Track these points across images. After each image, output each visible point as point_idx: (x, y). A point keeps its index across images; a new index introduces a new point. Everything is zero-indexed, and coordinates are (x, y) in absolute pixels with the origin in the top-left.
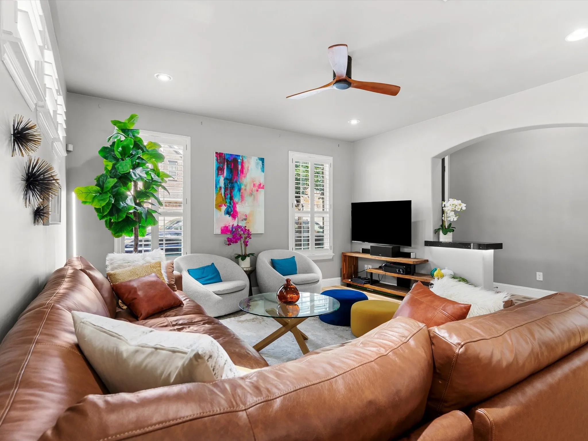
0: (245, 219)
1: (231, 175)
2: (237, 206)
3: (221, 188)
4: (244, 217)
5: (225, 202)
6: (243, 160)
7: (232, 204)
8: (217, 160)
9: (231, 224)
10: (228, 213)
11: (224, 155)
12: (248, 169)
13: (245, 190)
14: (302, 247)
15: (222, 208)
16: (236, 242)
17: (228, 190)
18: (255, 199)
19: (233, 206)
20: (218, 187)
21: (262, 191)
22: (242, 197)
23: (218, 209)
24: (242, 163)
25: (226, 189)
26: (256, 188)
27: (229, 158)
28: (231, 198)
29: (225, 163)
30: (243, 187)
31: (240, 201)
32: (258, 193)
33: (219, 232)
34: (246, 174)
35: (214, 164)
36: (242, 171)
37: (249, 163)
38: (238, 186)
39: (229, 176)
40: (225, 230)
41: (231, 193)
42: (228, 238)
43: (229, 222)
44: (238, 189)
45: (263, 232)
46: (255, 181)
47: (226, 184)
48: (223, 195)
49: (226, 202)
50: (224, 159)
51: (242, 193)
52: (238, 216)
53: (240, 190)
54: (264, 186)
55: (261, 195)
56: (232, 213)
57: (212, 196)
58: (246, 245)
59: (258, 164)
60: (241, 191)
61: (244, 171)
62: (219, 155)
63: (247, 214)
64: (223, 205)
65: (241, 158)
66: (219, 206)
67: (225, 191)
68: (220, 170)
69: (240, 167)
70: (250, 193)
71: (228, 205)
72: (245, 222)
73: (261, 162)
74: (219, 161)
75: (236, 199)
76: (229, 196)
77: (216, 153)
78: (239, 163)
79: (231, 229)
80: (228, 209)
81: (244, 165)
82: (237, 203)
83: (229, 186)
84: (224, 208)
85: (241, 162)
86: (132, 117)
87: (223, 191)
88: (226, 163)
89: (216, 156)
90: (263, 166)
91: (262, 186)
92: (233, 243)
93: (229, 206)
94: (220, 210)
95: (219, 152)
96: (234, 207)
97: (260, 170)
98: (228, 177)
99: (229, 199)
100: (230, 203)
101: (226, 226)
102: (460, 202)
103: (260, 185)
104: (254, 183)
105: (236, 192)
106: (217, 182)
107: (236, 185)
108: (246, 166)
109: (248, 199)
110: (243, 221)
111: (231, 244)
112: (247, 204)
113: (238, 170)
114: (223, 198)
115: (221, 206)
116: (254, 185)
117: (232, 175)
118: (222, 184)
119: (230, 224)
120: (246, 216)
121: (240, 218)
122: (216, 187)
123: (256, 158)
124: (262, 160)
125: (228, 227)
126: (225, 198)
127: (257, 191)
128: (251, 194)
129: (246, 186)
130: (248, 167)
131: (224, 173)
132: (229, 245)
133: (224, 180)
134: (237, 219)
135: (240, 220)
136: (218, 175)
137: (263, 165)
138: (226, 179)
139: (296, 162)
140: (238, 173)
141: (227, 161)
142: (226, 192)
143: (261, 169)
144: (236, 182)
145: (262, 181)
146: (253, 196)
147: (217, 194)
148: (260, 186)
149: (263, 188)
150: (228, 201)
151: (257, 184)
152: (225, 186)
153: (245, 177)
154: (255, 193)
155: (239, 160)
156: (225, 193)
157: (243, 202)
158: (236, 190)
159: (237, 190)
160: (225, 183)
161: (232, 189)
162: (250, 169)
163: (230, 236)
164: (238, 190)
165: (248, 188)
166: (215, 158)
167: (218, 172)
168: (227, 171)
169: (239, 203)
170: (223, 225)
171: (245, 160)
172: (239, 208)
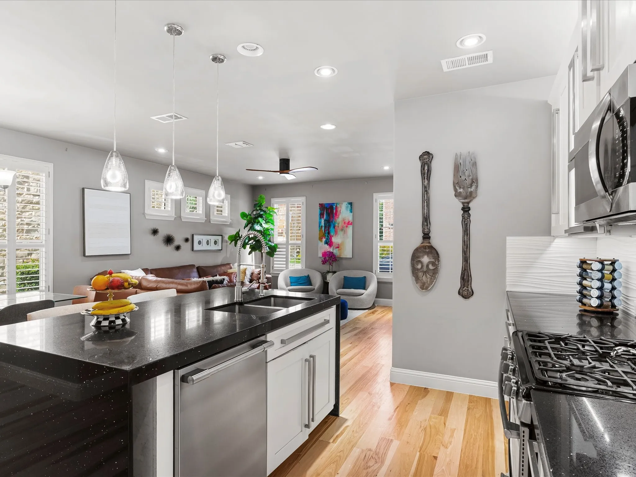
0: (338, 247)
2: (333, 238)
3: (322, 226)
4: (337, 246)
5: (325, 236)
6: (336, 206)
8: (320, 209)
10: (326, 243)
11: (324, 204)
12: (340, 212)
13: (338, 227)
17: (327, 228)
18: (345, 232)
20: (321, 226)
21: (350, 227)
22: (336, 233)
23: (320, 241)
24: (336, 208)
25: (325, 227)
26: (346, 225)
27: (327, 206)
28: (329, 233)
29: (325, 210)
30: (336, 225)
32: (348, 228)
33: (320, 255)
34: (339, 215)
35: (318, 211)
36: (336, 214)
37: (341, 207)
39: (328, 218)
40: (324, 254)
41: (328, 230)
42: (324, 259)
43: (327, 248)
45: (350, 257)
46: (345, 220)
48: (323, 231)
50: (325, 207)
52: (333, 245)
53: (334, 227)
54: (352, 222)
55: (350, 229)
56: (329, 243)
57: (317, 232)
59: (347, 207)
60: (335, 228)
61: (338, 213)
62: (321, 205)
63: (339, 244)
64: (324, 238)
66: (321, 239)
67: (325, 229)
68: (322, 215)
69: (335, 211)
71: (327, 237)
73: (350, 205)
75: (332, 234)
76: (327, 232)
77: (320, 204)
82: (333, 236)
84: (324, 240)
87: (323, 228)
91: (350, 223)
92: (326, 262)
93: (327, 239)
94: (322, 241)
96: (331, 239)
97: (349, 211)
100: (328, 237)
103: (349, 222)
105: (332, 229)
106: (320, 223)
107: (332, 224)
108: (339, 209)
109: (340, 233)
110: (336, 248)
112: (339, 237)
113: (333, 213)
114: (323, 233)
115: (322, 239)
116: (345, 223)
118: (323, 224)
119: (328, 251)
121: (335, 246)
122: (319, 226)
123: (346, 203)
124: (351, 204)
125: (326, 253)
126: (325, 233)
127: (347, 227)
128: (342, 230)
129: (338, 224)
130: (340, 210)
131: (324, 216)
132: (323, 264)
133: (324, 221)
134: (332, 247)
135: (334, 248)
136: (320, 218)
137: (351, 207)
138: (325, 220)
140: (333, 215)
141: (326, 208)
143: (350, 210)
144: (332, 222)
145: (351, 219)
146: (343, 231)
147: (320, 231)
148: (349, 223)
149: (351, 224)
150: (327, 235)
151: (347, 221)
152: (325, 225)
153: (338, 217)
154: (345, 229)
155: (334, 207)
156: (324, 230)
157: (337, 235)
158: (332, 226)
160: (325, 224)
161: (329, 226)
162: (341, 211)
164: (333, 227)
165: (340, 225)
166: (319, 207)
168: (326, 215)
169: (334, 236)
170: (323, 251)
171: (338, 206)
172: (334, 240)
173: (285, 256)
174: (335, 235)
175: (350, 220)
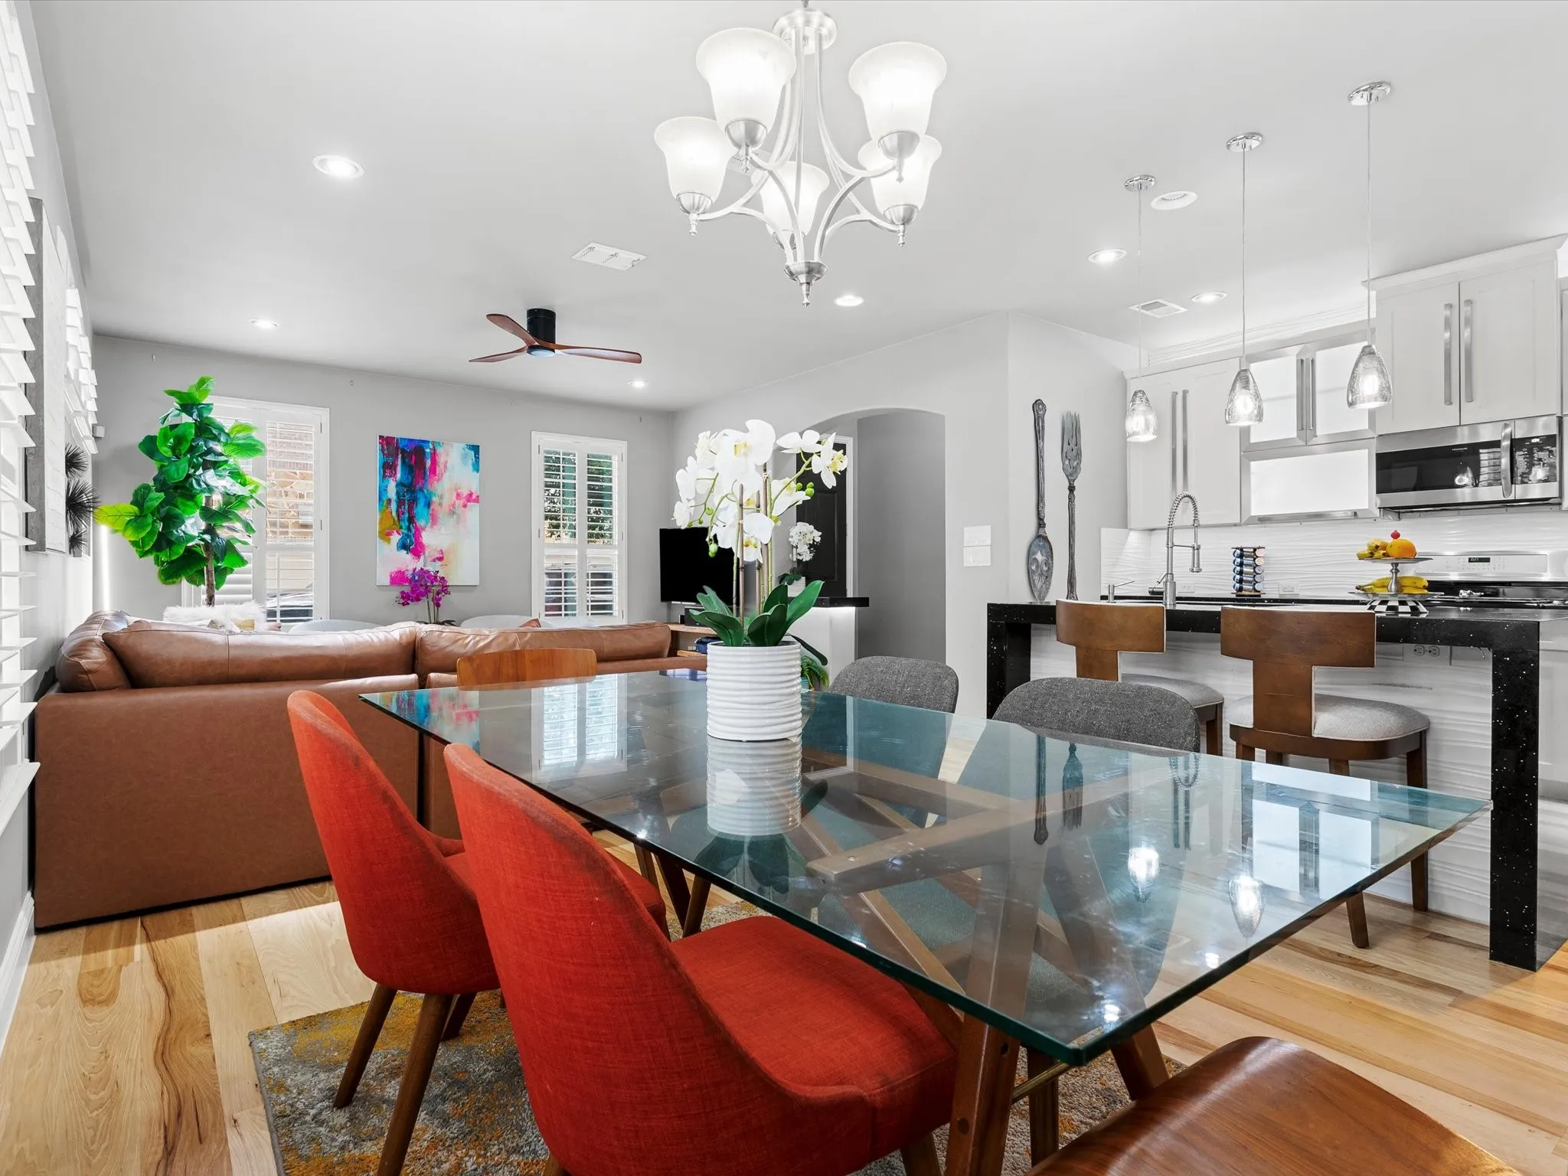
0: (440, 559)
1: (410, 477)
2: (424, 534)
3: (389, 501)
4: (437, 555)
5: (398, 528)
6: (434, 450)
7: (413, 530)
8: (382, 450)
9: (411, 568)
10: (403, 546)
11: (397, 440)
12: (445, 467)
13: (440, 504)
14: (563, 612)
15: (391, 537)
16: (418, 600)
17: (404, 505)
18: (460, 521)
19: (414, 535)
20: (385, 499)
21: (475, 506)
22: (434, 519)
23: (385, 540)
24: (434, 454)
25: (400, 503)
26: (463, 501)
27: (406, 446)
28: (411, 520)
29: (398, 455)
30: (435, 499)
31: (429, 525)
32: (467, 510)
33: (387, 582)
34: (442, 475)
35: (374, 457)
36: (433, 470)
37: (447, 455)
38: (426, 497)
39: (407, 479)
40: (398, 578)
41: (411, 510)
42: (402, 593)
43: (408, 563)
44: (426, 502)
45: (477, 583)
46: (460, 488)
47: (401, 494)
48: (394, 514)
49: (401, 528)
50: (397, 448)
51: (433, 510)
52: (424, 554)
53: (428, 504)
54: (478, 496)
55: (473, 512)
56: (413, 546)
57: (373, 515)
58: (438, 605)
59: (465, 457)
60: (432, 507)
61: (438, 469)
62: (387, 442)
63: (443, 549)
64: (395, 533)
65: (431, 446)
66: (386, 535)
67: (399, 506)
68: (388, 468)
69: (428, 463)
70: (450, 510)
71: (406, 532)
72: (439, 563)
73: (473, 452)
74: (386, 452)
75: (421, 523)
76: (407, 516)
77: (381, 437)
78: (426, 454)
79: (410, 577)
80: (406, 539)
81: (437, 458)
82: (424, 529)
83: (407, 497)
84: (396, 538)
85: (431, 454)
86: (202, 382)
87: (394, 506)
88: (400, 456)
89: (380, 443)
90: (476, 460)
91: (474, 497)
92: (412, 601)
93: (407, 535)
94: (389, 541)
95: (385, 435)
96: (418, 534)
97: (471, 467)
98: (406, 482)
99: (406, 521)
100: (409, 529)
101: (400, 571)
102: (812, 527)
103: (471, 495)
104: (459, 491)
105: (420, 509)
106: (383, 491)
107: (420, 495)
108: (441, 460)
109: (446, 522)
110: (434, 561)
111: (408, 604)
112: (443, 531)
113: (425, 468)
114: (394, 519)
115: (389, 534)
116: (458, 496)
117: (413, 478)
118: (392, 491)
119: (408, 568)
120: (442, 553)
121: (429, 556)
122: (380, 499)
123: (463, 445)
124: (476, 449)
125: (403, 573)
126: (399, 519)
127: (465, 506)
128: (452, 512)
129: (441, 497)
130: (446, 462)
131: (396, 473)
132: (403, 604)
133: (397, 486)
134: (422, 558)
135: (429, 560)
136: (384, 477)
137: (477, 458)
138: (400, 484)
139: (546, 452)
140: (425, 473)
141: (403, 452)
142: (401, 508)
143: (473, 465)
144: (421, 490)
145: (475, 488)
146: (455, 516)
147: (382, 512)
148: (470, 498)
149: (477, 500)
150: (405, 524)
151: (465, 492)
152: (398, 497)
153: (438, 480)
154: (459, 510)
155: (428, 450)
156: (397, 511)
157: (435, 527)
158: (421, 502)
159: (423, 504)
160: (398, 493)
161: (413, 502)
162: (449, 465)
163: (407, 588)
164: (424, 506)
165: (446, 501)
166: (379, 447)
167: (384, 472)
168: (402, 469)
169: (428, 529)
170: (394, 569)
171: (439, 450)
172: (427, 538)
173: (250, 586)
174: (432, 526)
175: (473, 491)
